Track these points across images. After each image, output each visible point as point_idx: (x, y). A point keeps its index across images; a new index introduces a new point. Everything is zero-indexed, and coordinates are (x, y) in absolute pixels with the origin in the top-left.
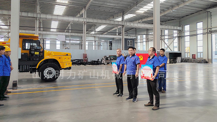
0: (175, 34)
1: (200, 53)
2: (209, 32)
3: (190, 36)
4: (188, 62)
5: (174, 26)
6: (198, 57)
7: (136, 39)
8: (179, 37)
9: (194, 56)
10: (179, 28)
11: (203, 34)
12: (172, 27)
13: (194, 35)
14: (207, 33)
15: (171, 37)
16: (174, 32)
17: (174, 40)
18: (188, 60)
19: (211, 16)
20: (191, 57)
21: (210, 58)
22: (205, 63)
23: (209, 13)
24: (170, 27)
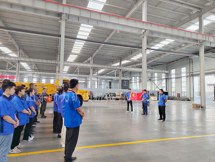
0: (164, 76)
1: (184, 92)
2: (191, 75)
3: (176, 78)
4: (174, 100)
5: (162, 70)
6: (182, 95)
7: (131, 80)
8: (166, 79)
9: (179, 95)
10: (166, 72)
11: (187, 77)
12: (161, 71)
13: (178, 78)
14: (190, 76)
15: (160, 79)
16: (162, 74)
17: (162, 81)
18: (174, 98)
19: (193, 62)
20: (176, 96)
21: (192, 96)
22: (188, 101)
23: (191, 60)
24: (158, 71)
